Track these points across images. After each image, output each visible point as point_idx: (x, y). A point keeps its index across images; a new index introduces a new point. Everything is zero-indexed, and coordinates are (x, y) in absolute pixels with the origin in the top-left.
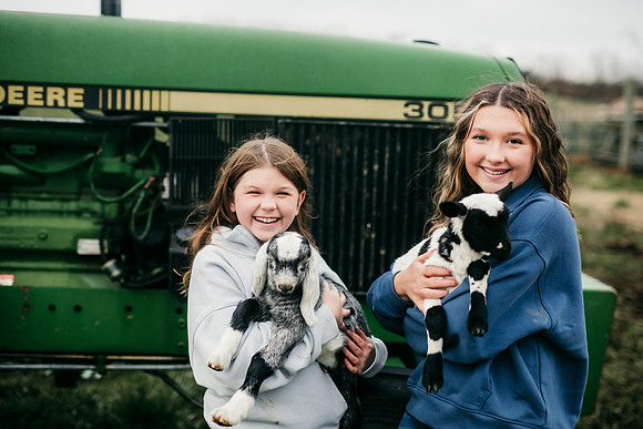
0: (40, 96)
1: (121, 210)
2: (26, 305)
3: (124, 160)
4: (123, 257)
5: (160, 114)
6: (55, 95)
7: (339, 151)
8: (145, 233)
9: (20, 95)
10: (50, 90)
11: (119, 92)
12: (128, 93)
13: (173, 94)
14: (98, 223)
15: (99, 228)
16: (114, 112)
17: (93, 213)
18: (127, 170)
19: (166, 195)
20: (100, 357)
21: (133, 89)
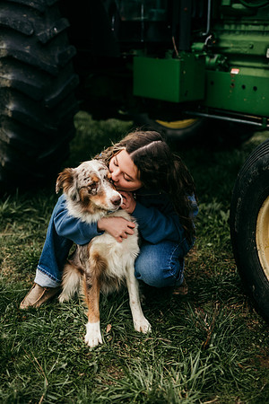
2: (233, 85)
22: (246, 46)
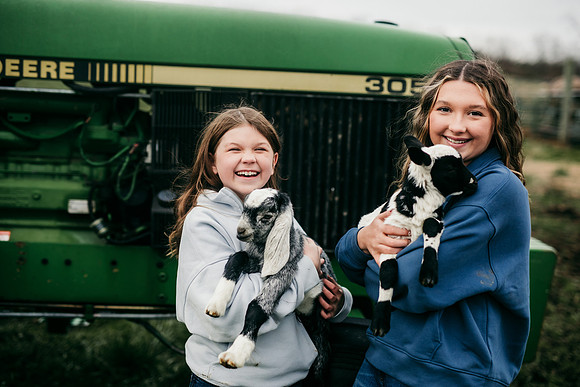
0: (34, 69)
1: (108, 173)
2: (21, 259)
3: (110, 128)
4: (110, 216)
5: (144, 86)
6: (48, 68)
7: (306, 121)
8: (129, 195)
9: (16, 68)
10: (44, 64)
11: (106, 66)
12: (115, 66)
13: (156, 68)
14: (87, 185)
15: (87, 189)
16: (102, 84)
17: (83, 176)
18: (114, 137)
19: (149, 160)
20: (89, 306)
21: (119, 63)
22: (28, 195)
